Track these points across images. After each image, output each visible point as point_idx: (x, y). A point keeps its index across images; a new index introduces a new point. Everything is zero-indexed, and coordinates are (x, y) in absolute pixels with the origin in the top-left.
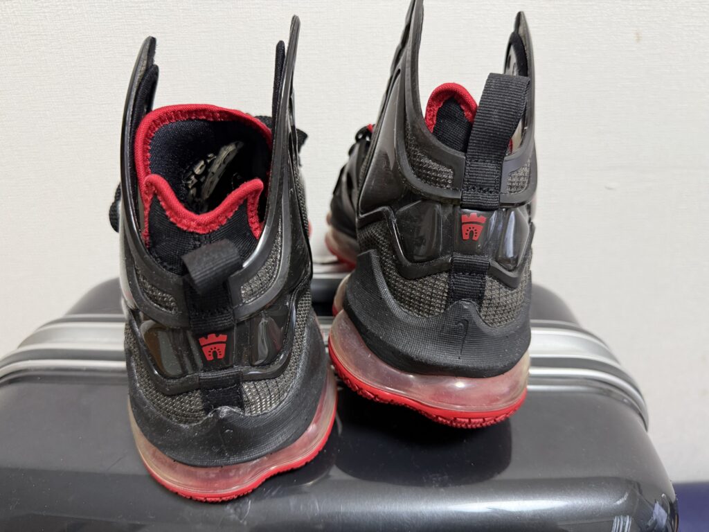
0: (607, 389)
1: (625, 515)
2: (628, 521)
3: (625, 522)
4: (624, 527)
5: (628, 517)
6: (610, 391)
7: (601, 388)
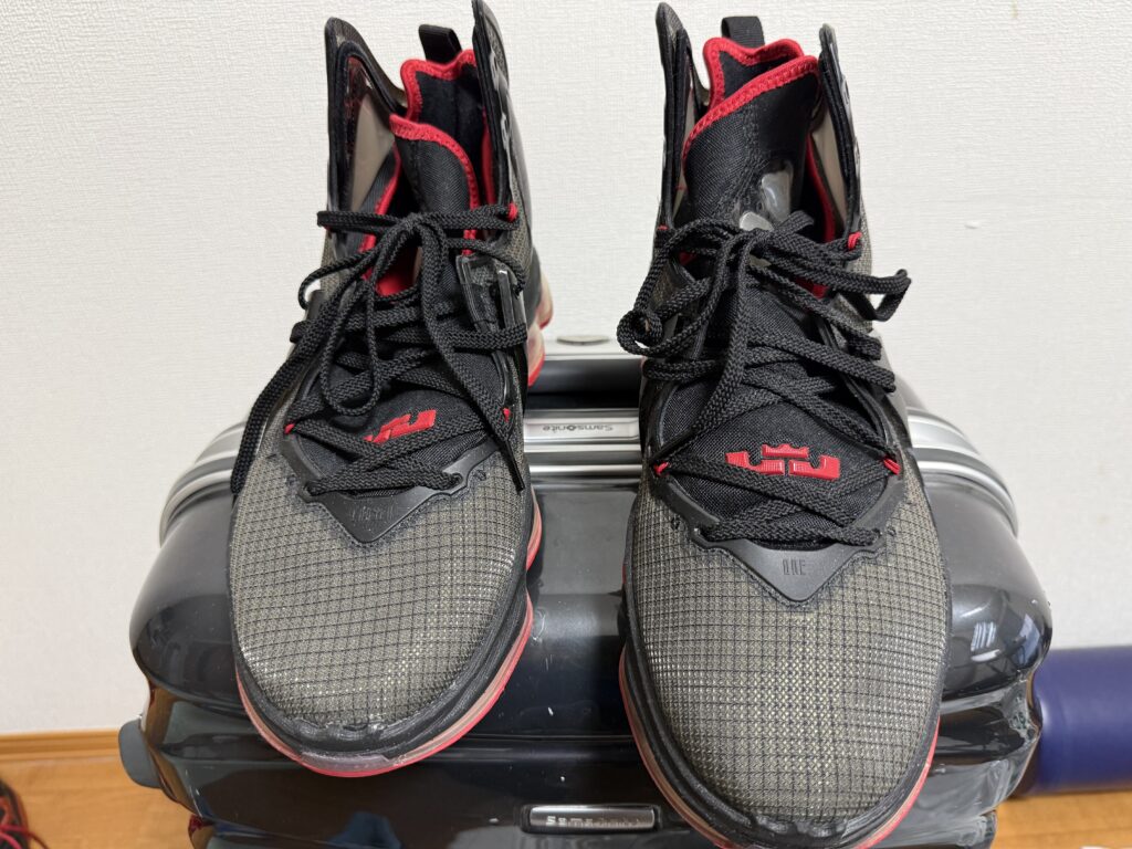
0: (967, 486)
1: (988, 622)
2: (992, 629)
3: (988, 630)
4: (987, 635)
5: (992, 624)
6: (971, 488)
7: (958, 484)
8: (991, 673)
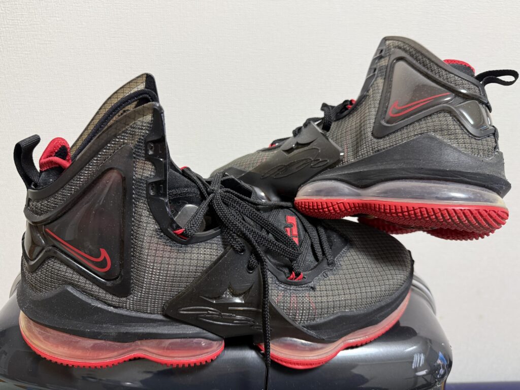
1: (420, 354)
2: (423, 357)
3: (420, 357)
4: (420, 360)
8: (425, 382)
